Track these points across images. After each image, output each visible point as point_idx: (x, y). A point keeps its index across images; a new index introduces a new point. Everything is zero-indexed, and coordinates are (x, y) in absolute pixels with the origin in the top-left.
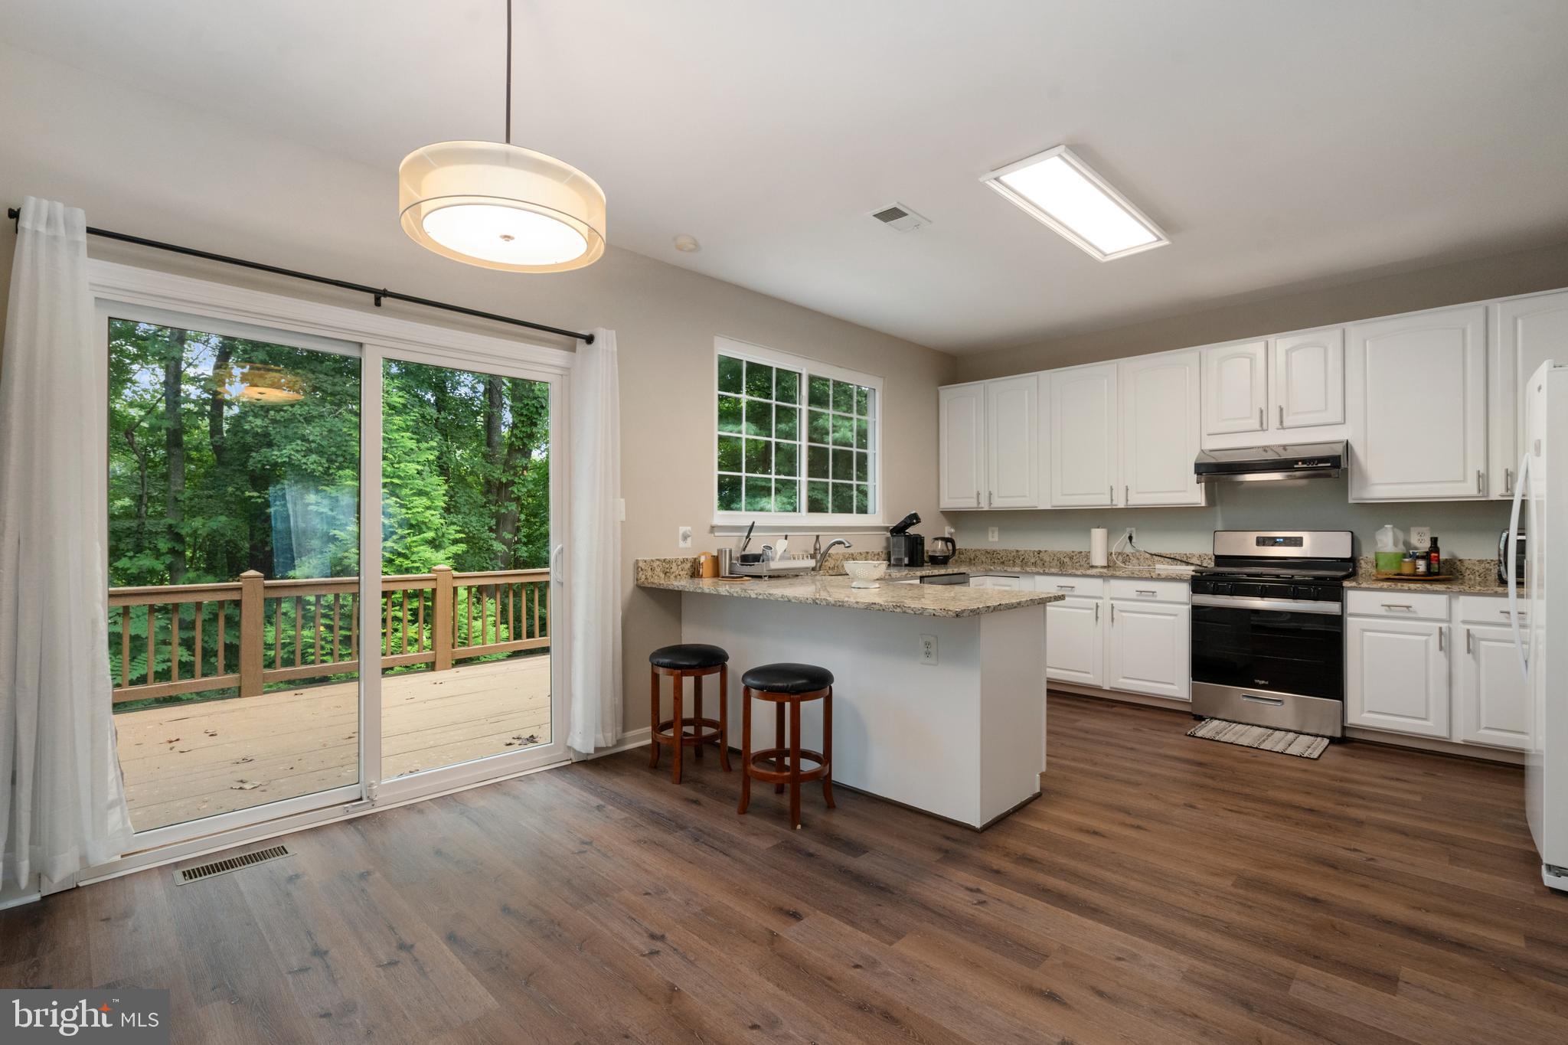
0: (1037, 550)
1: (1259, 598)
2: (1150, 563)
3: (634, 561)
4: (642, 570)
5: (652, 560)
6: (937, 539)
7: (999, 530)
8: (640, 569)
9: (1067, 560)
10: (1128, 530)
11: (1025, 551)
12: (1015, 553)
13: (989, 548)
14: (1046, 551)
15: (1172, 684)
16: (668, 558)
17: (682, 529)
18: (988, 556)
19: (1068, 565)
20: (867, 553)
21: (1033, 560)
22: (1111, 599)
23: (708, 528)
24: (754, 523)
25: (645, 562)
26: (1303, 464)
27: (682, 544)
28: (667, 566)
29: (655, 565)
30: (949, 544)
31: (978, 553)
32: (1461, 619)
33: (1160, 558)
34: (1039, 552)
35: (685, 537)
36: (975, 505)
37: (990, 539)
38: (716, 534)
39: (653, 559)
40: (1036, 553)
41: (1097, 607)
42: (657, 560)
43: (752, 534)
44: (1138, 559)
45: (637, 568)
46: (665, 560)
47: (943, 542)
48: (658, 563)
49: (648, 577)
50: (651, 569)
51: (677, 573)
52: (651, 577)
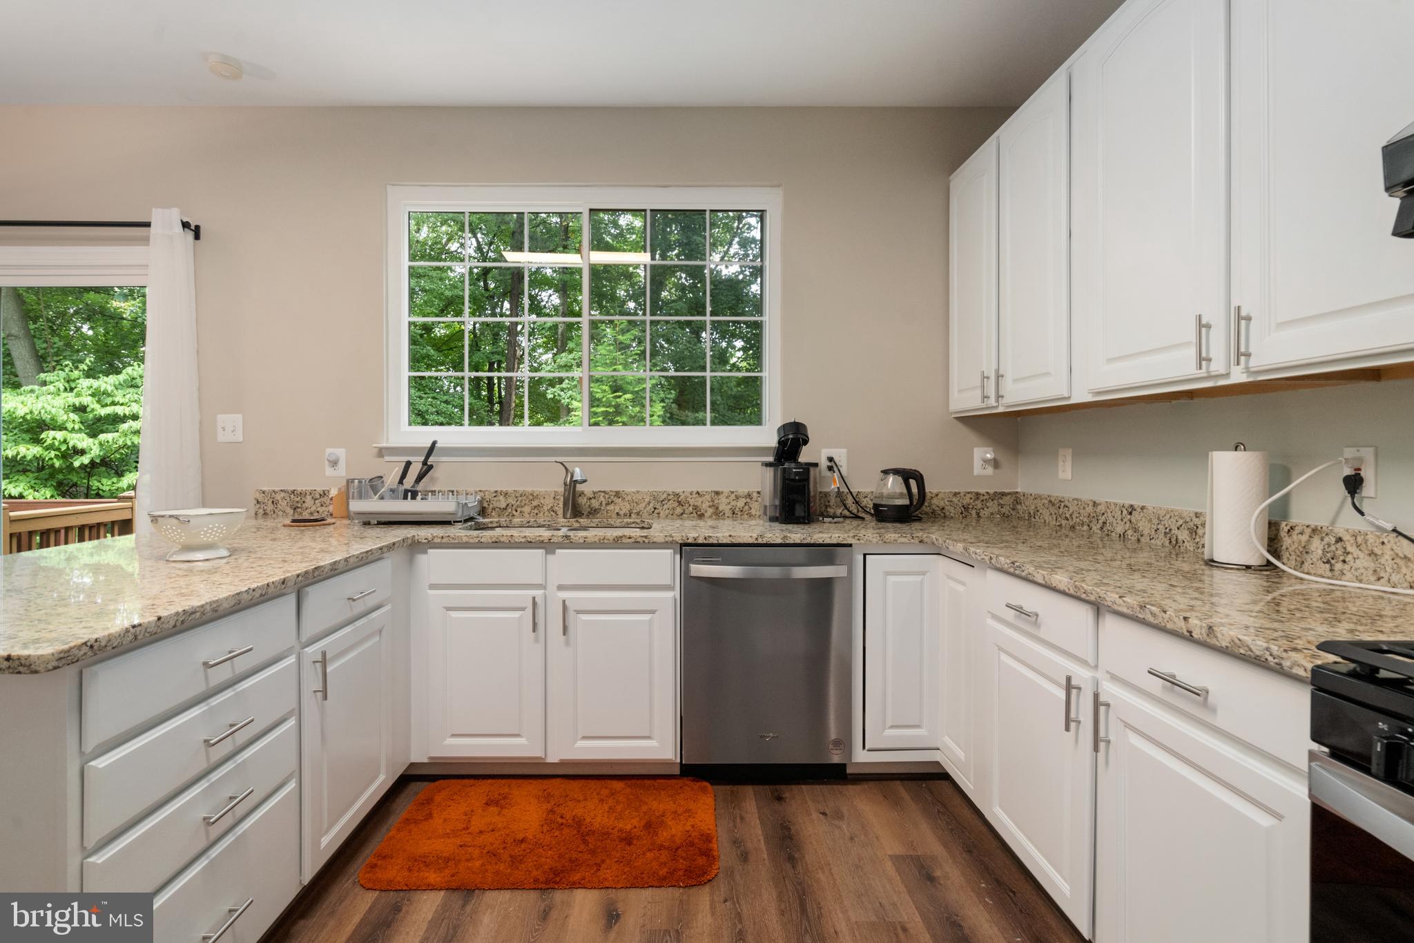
0: (1128, 502)
5: (274, 491)
6: (886, 472)
7: (1073, 453)
9: (1183, 535)
11: (1108, 505)
12: (1090, 509)
13: (1057, 492)
14: (1143, 508)
16: (299, 489)
17: (330, 452)
18: (1053, 510)
19: (1187, 551)
20: (717, 493)
21: (1120, 529)
24: (434, 443)
25: (264, 493)
27: (329, 471)
28: (298, 499)
29: (278, 497)
30: (913, 483)
31: (1039, 503)
34: (1131, 510)
37: (1062, 475)
38: (387, 458)
39: (276, 489)
40: (1125, 512)
42: (282, 491)
46: (293, 492)
47: (900, 479)
48: (283, 494)
49: (268, 512)
50: (273, 502)
51: (314, 508)
52: (272, 513)
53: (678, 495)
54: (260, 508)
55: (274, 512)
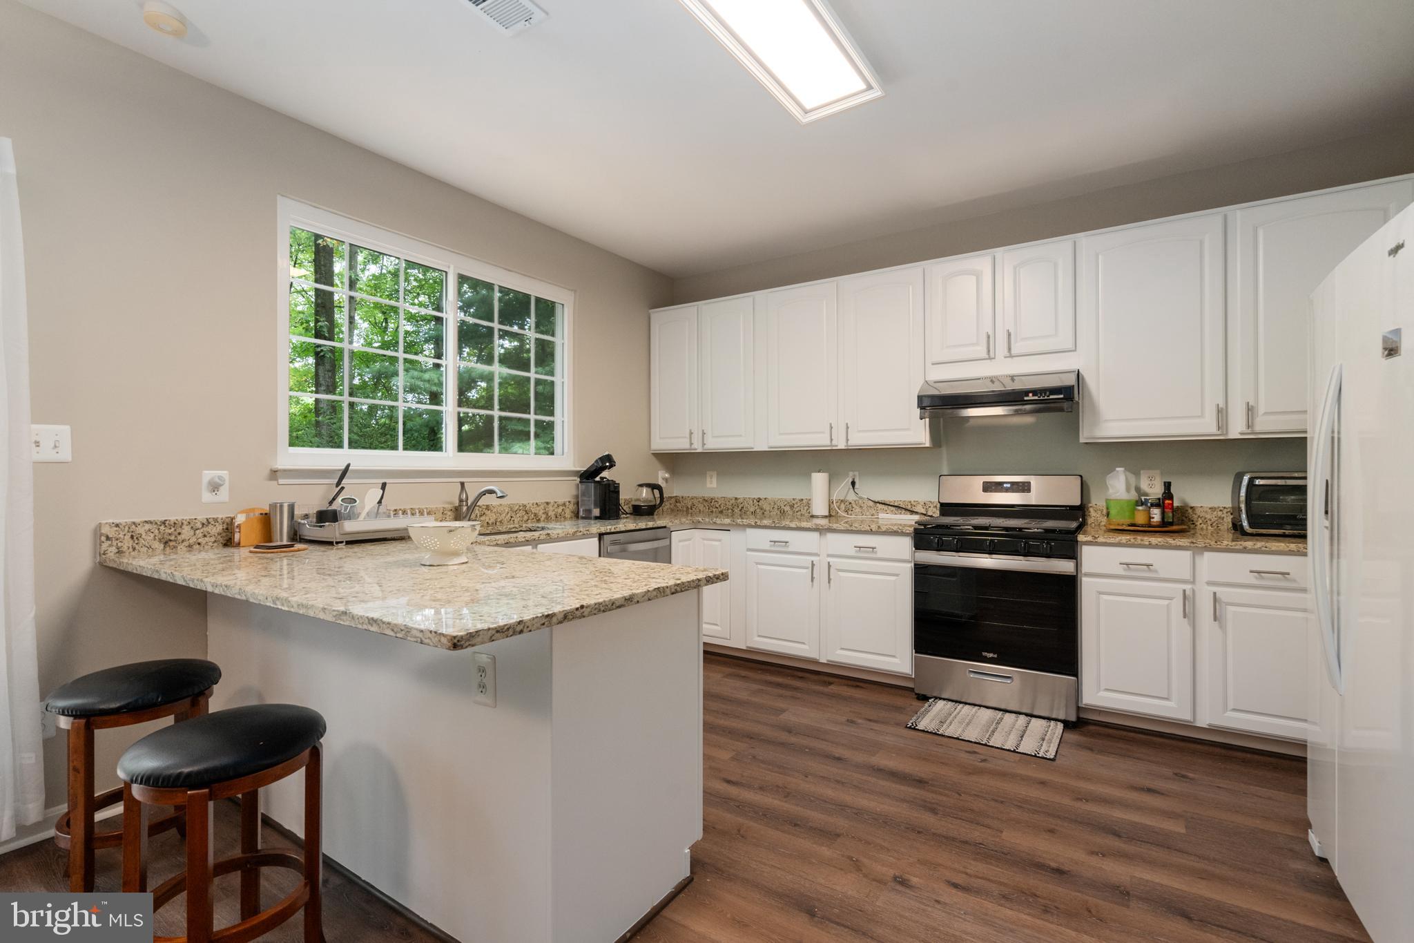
0: (756, 497)
1: (987, 555)
2: (874, 512)
3: (93, 525)
4: (108, 538)
5: (134, 523)
6: (641, 486)
7: (717, 475)
8: (103, 538)
9: (787, 509)
10: (851, 474)
11: (745, 499)
12: (733, 501)
13: (707, 495)
14: (765, 499)
15: (894, 656)
16: (173, 519)
17: (208, 475)
18: (706, 504)
19: (789, 515)
20: (548, 503)
21: (752, 509)
22: (829, 556)
23: (267, 472)
24: (348, 466)
25: (117, 525)
26: (1033, 396)
27: (207, 497)
28: (170, 531)
30: (656, 492)
31: (695, 501)
32: (1206, 581)
33: (883, 506)
34: (759, 500)
35: (215, 487)
36: (687, 446)
37: (709, 485)
38: (281, 481)
39: (137, 520)
40: (755, 501)
41: (813, 565)
42: (146, 522)
43: (344, 481)
44: (861, 507)
45: (99, 536)
46: (164, 523)
47: (649, 490)
48: (147, 527)
49: (125, 548)
50: (132, 537)
51: (193, 540)
52: (131, 550)
53: (525, 506)
54: (111, 546)
55: (134, 549)
